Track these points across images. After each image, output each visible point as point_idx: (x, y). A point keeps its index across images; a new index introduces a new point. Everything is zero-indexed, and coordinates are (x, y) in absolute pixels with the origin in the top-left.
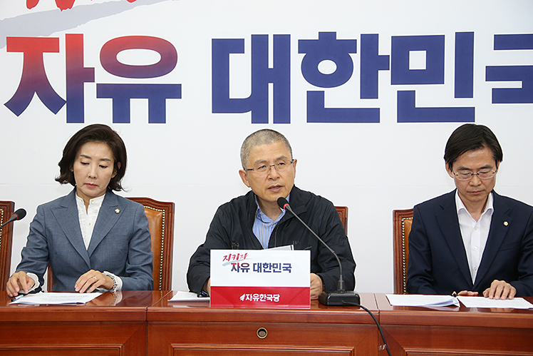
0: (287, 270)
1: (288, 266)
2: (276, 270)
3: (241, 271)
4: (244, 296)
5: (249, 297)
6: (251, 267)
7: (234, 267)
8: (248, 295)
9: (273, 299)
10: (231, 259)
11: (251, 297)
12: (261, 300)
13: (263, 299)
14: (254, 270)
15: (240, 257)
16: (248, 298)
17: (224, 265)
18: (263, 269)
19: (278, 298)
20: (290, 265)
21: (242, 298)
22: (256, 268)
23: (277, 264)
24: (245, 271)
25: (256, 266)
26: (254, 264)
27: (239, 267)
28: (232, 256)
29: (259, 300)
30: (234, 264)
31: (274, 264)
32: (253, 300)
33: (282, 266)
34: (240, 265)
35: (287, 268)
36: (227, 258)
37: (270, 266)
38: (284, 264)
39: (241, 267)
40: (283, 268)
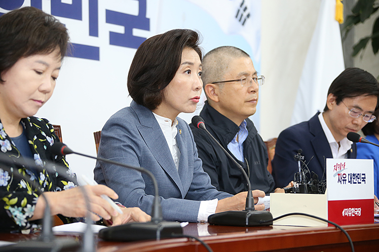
0: (364, 180)
1: (363, 176)
3: (342, 182)
4: (344, 211)
6: (347, 178)
7: (339, 180)
8: (346, 209)
9: (358, 213)
10: (338, 169)
14: (349, 182)
17: (334, 176)
18: (353, 179)
19: (360, 212)
23: (359, 174)
25: (349, 177)
26: (349, 175)
27: (341, 178)
28: (338, 166)
30: (339, 175)
35: (364, 178)
37: (356, 177)
38: (363, 174)
39: (343, 179)
40: (362, 178)
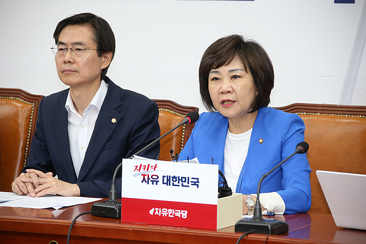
0: (195, 184)
1: (196, 180)
2: (185, 184)
3: (150, 183)
4: (153, 210)
5: (158, 211)
6: (160, 179)
7: (144, 179)
8: (157, 209)
9: (181, 215)
10: (142, 170)
11: (160, 211)
12: (170, 216)
13: (171, 214)
14: (163, 183)
15: (150, 168)
16: (157, 213)
17: (135, 176)
18: (172, 182)
20: (198, 179)
21: (151, 212)
22: (165, 182)
23: (185, 178)
24: (155, 183)
25: (165, 179)
26: (164, 177)
27: (149, 179)
28: (142, 167)
29: (168, 215)
30: (144, 175)
31: (182, 178)
32: (162, 215)
33: (191, 180)
34: (150, 177)
35: (195, 182)
36: (138, 168)
37: (179, 180)
38: (192, 178)
39: (151, 179)
40: (191, 182)
